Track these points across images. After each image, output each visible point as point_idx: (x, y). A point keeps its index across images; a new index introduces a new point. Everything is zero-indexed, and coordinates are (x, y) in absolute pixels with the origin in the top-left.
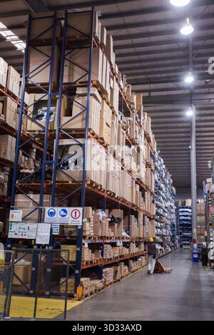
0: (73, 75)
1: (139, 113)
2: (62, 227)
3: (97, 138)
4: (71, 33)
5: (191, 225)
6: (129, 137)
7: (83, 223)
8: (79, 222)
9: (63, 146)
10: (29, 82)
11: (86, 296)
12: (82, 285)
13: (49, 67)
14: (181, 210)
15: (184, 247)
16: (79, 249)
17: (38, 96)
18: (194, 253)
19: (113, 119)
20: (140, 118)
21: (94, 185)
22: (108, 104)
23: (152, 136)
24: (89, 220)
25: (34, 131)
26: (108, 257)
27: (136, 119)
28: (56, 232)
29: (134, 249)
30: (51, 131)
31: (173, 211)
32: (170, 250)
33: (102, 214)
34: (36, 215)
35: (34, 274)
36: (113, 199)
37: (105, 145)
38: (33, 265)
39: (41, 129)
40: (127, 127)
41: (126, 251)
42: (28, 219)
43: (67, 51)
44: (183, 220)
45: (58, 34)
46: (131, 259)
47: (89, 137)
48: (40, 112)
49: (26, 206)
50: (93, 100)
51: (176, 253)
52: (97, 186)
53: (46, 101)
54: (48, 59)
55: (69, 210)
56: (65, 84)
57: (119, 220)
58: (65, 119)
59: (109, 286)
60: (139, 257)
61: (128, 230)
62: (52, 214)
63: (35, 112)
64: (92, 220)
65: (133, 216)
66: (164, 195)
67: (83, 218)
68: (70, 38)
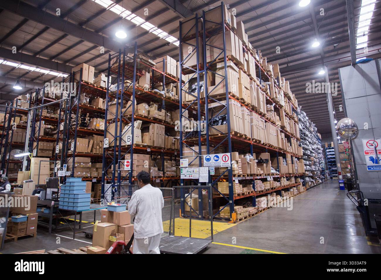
0: (213, 55)
1: (278, 79)
2: (217, 169)
3: (238, 99)
4: (208, 25)
5: (335, 162)
6: (270, 97)
7: (231, 165)
8: (228, 164)
9: (211, 108)
10: (184, 67)
11: (240, 220)
12: (236, 212)
13: (196, 53)
14: (328, 150)
15: (334, 178)
16: (230, 185)
17: (191, 76)
18: (340, 183)
19: (251, 83)
20: (278, 82)
21: (239, 135)
22: (245, 72)
23: (292, 96)
24: (237, 162)
25: (191, 101)
26: (259, 189)
27: (275, 83)
28: (213, 173)
29: (285, 182)
30: (202, 99)
31: (321, 151)
32: (320, 181)
33: (249, 157)
34: (197, 161)
35: (201, 204)
36: (260, 145)
37: (246, 103)
38: (199, 198)
39: (195, 99)
40: (267, 89)
41: (277, 184)
42: (193, 165)
43: (207, 40)
44: (331, 158)
45: (200, 29)
46: (282, 190)
47: (230, 98)
48: (194, 87)
49: (190, 155)
50: (230, 71)
51: (327, 183)
52: (241, 136)
53: (196, 78)
54: (194, 48)
55: (220, 155)
56: (208, 63)
57: (267, 161)
58: (211, 88)
59: (263, 211)
60: (291, 188)
61: (278, 168)
62: (208, 160)
63: (190, 87)
64: (240, 162)
65: (281, 158)
66: (310, 140)
67: (231, 161)
68: (209, 29)
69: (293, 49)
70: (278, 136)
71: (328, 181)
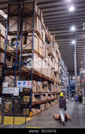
0: (26, 28)
1: (53, 43)
2: (24, 89)
3: (37, 53)
4: (25, 11)
5: (75, 87)
6: (50, 52)
7: (32, 87)
8: (30, 86)
9: (23, 56)
10: (9, 31)
11: (34, 116)
12: (32, 111)
13: (17, 25)
14: (71, 81)
16: (30, 97)
17: (13, 37)
18: (76, 98)
19: (43, 45)
20: (54, 45)
21: (36, 72)
22: (41, 39)
23: (59, 52)
24: (34, 86)
25: (12, 51)
26: (42, 100)
27: (52, 45)
28: (21, 91)
29: (52, 97)
30: (18, 50)
31: (68, 81)
32: (67, 97)
33: (39, 83)
34: (13, 84)
35: (13, 108)
36: (44, 77)
37: (40, 55)
38: (13, 104)
39: (14, 50)
40: (49, 48)
41: (49, 98)
42: (10, 86)
43: (24, 18)
44: (72, 85)
45: (20, 11)
46: (51, 101)
47: (34, 53)
48: (14, 43)
49: (9, 80)
50: (35, 38)
52: (37, 72)
53: (16, 38)
54: (16, 21)
55: (26, 82)
56: (23, 31)
57: (46, 85)
58: (24, 46)
59: (43, 112)
60: (55, 100)
61: (50, 89)
62: (19, 84)
63: (12, 43)
65: (52, 84)
66: (64, 75)
67: (32, 85)
68: (25, 13)
69: (61, 27)
70: (51, 73)
71: (70, 97)
